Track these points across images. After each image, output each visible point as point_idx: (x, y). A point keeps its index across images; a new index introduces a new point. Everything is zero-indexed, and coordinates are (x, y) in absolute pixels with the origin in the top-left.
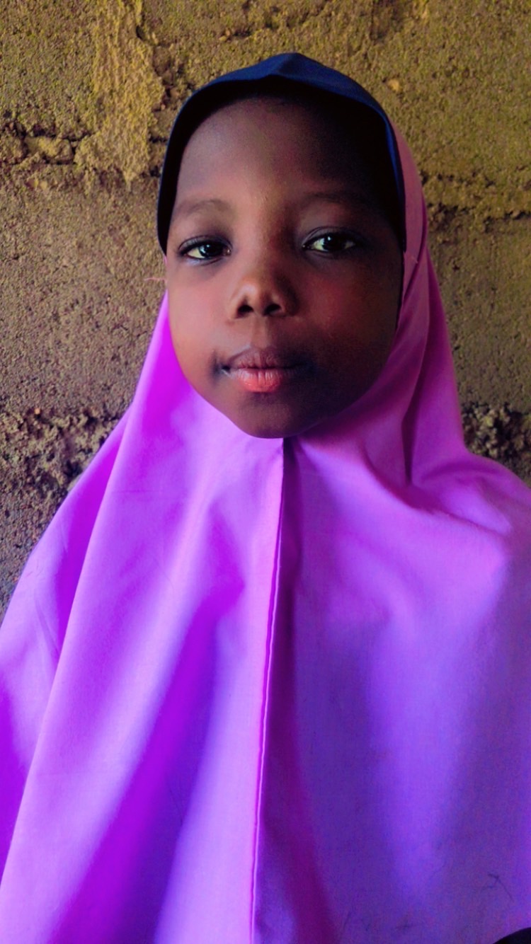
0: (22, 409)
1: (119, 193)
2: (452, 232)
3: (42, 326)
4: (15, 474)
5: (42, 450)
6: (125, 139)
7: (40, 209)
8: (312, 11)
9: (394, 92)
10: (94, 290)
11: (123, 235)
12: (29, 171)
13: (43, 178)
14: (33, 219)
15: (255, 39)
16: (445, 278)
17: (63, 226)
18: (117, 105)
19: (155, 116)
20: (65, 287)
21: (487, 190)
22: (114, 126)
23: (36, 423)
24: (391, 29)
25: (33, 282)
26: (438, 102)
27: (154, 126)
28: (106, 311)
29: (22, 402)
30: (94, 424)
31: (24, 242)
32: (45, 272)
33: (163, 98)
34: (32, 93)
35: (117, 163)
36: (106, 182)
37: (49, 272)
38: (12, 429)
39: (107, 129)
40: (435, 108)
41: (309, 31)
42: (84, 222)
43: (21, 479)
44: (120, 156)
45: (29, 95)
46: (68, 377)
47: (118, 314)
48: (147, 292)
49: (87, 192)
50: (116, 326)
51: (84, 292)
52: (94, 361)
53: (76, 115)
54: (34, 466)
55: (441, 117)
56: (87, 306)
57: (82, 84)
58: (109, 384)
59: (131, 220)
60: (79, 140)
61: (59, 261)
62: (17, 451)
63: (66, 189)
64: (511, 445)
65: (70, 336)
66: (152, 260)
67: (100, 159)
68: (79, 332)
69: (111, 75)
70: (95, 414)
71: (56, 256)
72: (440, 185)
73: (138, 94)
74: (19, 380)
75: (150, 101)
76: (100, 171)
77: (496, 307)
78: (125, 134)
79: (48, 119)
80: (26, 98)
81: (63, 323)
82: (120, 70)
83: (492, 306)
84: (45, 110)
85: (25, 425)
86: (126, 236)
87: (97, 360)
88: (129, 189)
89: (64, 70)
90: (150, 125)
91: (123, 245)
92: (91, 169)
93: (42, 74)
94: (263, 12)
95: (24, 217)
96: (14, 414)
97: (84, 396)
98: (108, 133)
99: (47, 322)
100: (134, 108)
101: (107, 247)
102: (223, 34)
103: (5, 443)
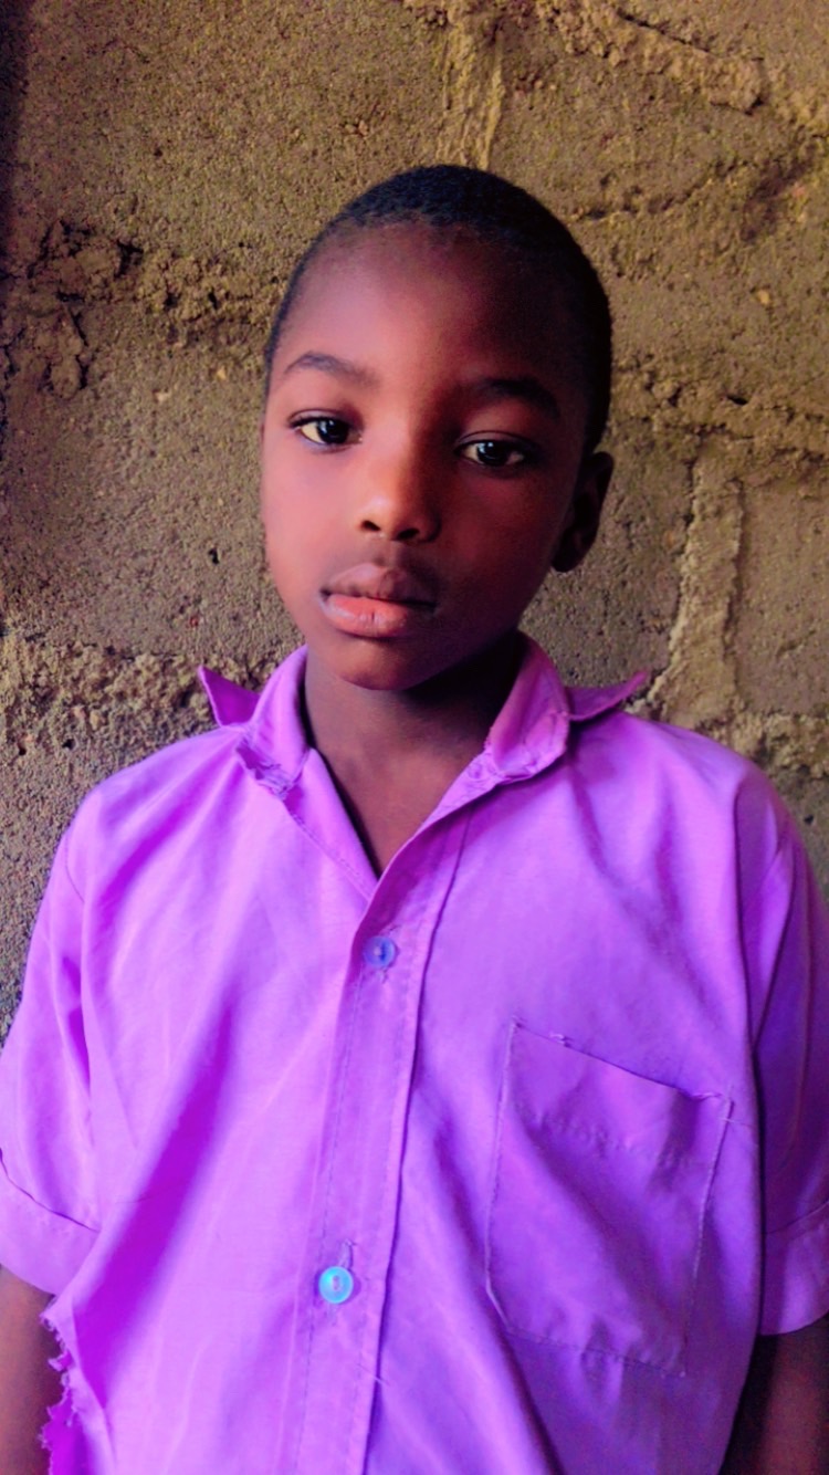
8: (678, 198)
9: (763, 305)
15: (612, 222)
24: (764, 231)
26: (811, 324)
41: (673, 221)
94: (622, 191)
102: (576, 211)
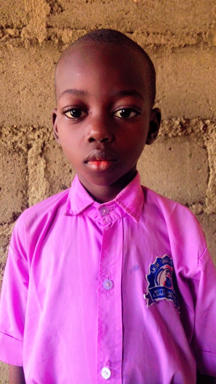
0: (10, 126)
1: (37, 47)
2: (160, 53)
3: (14, 96)
4: (9, 148)
5: (18, 140)
6: (38, 27)
7: (10, 55)
10: (31, 82)
11: (40, 62)
12: (5, 41)
13: (10, 43)
14: (8, 58)
16: (158, 71)
17: (19, 60)
18: (34, 15)
19: (48, 18)
20: (21, 82)
21: (172, 37)
22: (33, 23)
23: (15, 130)
25: (10, 81)
27: (48, 22)
28: (36, 90)
29: (9, 123)
30: (35, 130)
31: (6, 67)
32: (14, 77)
33: (50, 11)
34: (4, 13)
35: (36, 36)
36: (32, 43)
37: (15, 77)
38: (7, 133)
39: (31, 24)
40: (150, 7)
42: (26, 58)
43: (12, 150)
44: (37, 34)
45: (3, 14)
46: (25, 114)
47: (40, 91)
48: (49, 82)
49: (26, 47)
50: (40, 95)
51: (28, 83)
52: (33, 108)
53: (20, 20)
54: (16, 145)
55: (153, 11)
56: (29, 88)
57: (21, 8)
58: (39, 116)
59: (42, 57)
60: (22, 29)
61: (18, 73)
62: (9, 141)
63: (18, 47)
64: (186, 131)
65: (24, 99)
66: (51, 70)
67: (30, 35)
68: (27, 97)
69: (31, 4)
70: (35, 127)
71: (17, 71)
72: (154, 36)
73: (41, 11)
74: (8, 116)
75: (45, 12)
76: (30, 40)
77: (178, 80)
78: (38, 25)
79: (10, 22)
80: (2, 15)
81: (21, 95)
82: (34, 3)
83: (177, 80)
84: (9, 19)
85: (11, 131)
86: (41, 62)
87: (34, 107)
88: (41, 45)
89: (14, 4)
90: (46, 21)
91: (40, 66)
92: (27, 39)
93: (7, 6)
95: (5, 58)
96: (7, 128)
97: (31, 120)
98: (32, 25)
99: (16, 95)
100: (40, 15)
101: (35, 67)
103: (5, 138)
